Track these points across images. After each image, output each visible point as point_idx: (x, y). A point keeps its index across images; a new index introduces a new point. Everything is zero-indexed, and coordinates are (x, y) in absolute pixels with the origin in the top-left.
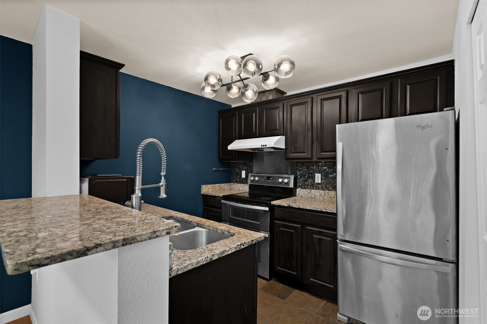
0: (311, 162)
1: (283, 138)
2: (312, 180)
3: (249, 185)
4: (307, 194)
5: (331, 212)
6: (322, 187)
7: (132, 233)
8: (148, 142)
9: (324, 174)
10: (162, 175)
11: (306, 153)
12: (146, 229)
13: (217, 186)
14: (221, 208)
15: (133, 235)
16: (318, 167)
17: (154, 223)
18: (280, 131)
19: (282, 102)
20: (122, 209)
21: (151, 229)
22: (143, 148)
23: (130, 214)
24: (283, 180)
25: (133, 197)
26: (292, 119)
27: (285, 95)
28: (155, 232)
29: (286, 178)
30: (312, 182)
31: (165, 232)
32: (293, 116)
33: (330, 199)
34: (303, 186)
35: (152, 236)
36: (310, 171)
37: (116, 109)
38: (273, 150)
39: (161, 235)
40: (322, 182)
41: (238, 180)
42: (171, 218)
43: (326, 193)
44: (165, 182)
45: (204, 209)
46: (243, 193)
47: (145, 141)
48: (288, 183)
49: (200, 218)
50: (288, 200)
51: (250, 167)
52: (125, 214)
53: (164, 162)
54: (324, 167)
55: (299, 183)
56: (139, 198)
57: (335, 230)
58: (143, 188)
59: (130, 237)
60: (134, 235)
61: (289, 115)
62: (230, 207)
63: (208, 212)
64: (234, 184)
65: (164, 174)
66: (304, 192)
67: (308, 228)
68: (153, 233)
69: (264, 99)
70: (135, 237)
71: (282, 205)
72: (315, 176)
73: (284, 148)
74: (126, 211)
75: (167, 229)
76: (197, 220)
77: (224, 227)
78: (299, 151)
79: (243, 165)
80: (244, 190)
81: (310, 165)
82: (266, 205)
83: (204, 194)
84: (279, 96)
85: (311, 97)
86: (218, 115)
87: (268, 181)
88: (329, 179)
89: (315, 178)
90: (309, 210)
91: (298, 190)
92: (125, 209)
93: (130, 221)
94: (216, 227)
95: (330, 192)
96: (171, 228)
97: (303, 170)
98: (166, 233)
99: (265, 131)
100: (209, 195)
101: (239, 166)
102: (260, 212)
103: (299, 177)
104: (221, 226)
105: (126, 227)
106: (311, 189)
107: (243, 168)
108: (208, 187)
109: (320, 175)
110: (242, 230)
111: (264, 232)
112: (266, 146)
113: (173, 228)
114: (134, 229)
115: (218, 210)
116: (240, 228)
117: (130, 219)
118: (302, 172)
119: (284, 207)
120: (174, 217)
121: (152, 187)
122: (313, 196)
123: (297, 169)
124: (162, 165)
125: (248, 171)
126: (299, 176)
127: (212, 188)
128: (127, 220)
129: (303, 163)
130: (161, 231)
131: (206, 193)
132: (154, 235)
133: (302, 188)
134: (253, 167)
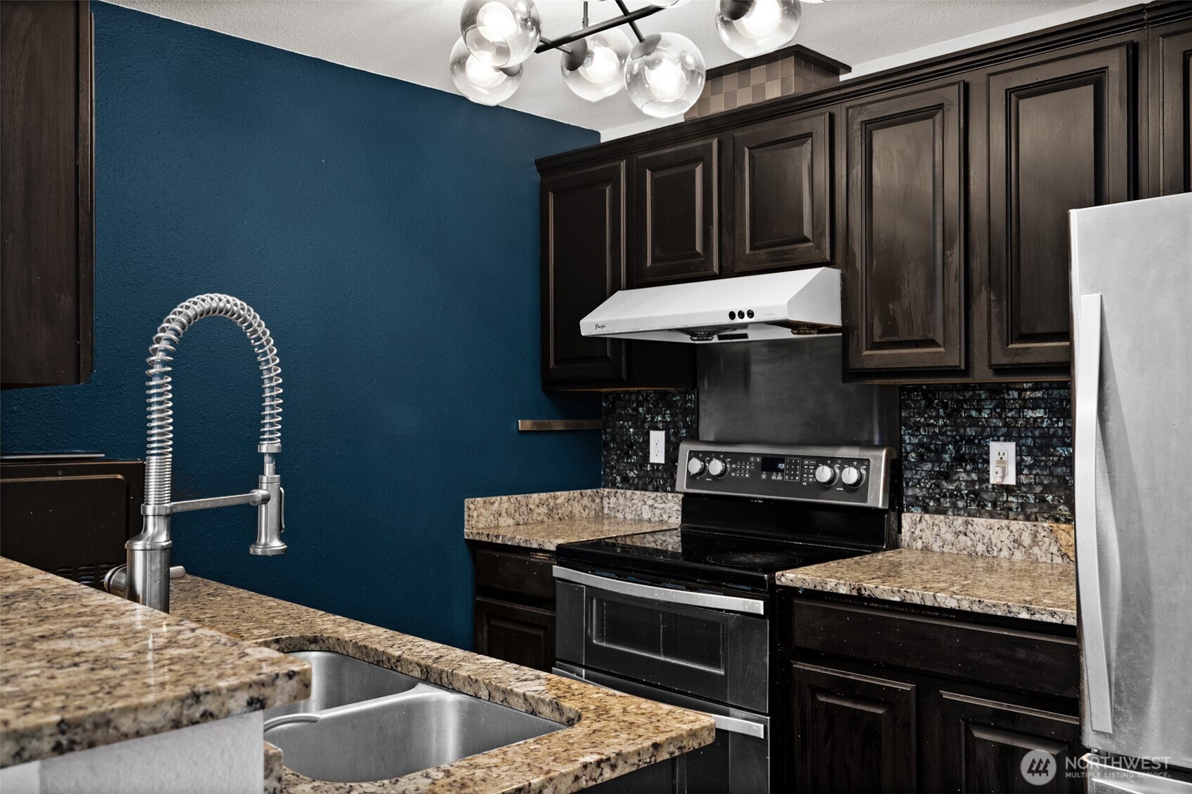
0: (966, 387)
1: (832, 276)
2: (973, 470)
3: (681, 496)
4: (949, 537)
5: (1054, 621)
6: (1023, 506)
7: (99, 702)
8: (198, 308)
9: (1030, 442)
10: (263, 454)
11: (939, 346)
12: (163, 684)
13: (537, 501)
14: (550, 603)
15: (102, 709)
16: (1003, 409)
17: (201, 660)
18: (818, 247)
19: (827, 109)
20: (85, 601)
21: (183, 685)
22: (174, 337)
23: (111, 622)
24: (837, 471)
25: (133, 551)
26: (874, 190)
27: (843, 78)
28: (196, 697)
29: (848, 462)
30: (973, 482)
31: (243, 697)
32: (876, 172)
33: (1058, 560)
34: (931, 498)
35: (185, 712)
36: (962, 431)
37: (77, 167)
38: (786, 334)
39: (224, 712)
40: (1024, 479)
41: (631, 474)
42: (313, 646)
43: (1043, 533)
44: (276, 484)
45: (478, 608)
46: (654, 532)
47: (187, 307)
48: (858, 488)
49: (440, 645)
50: (856, 566)
51: (686, 412)
52: (92, 620)
53: (272, 398)
54: (1029, 408)
55: (914, 486)
56: (158, 552)
57: (1074, 705)
58: (179, 509)
59: (90, 716)
60: (106, 707)
61: (857, 171)
62: (589, 599)
63: (493, 622)
64: (614, 490)
65: (275, 451)
66: (936, 529)
67: (947, 695)
68: (189, 701)
69: (744, 99)
70: (112, 716)
71: (828, 588)
72: (988, 454)
73: (837, 322)
74: (99, 611)
75: (250, 686)
76: (424, 654)
77: (541, 684)
78: (907, 338)
79: (656, 406)
80: (661, 522)
81: (965, 401)
82: (752, 591)
83: (477, 538)
84: (816, 82)
85: (958, 83)
86: (537, 177)
87: (769, 477)
88: (1056, 464)
89: (987, 462)
90: (952, 611)
91: (909, 520)
92: (96, 603)
93: (104, 650)
94: (503, 686)
95: (1063, 526)
96: (269, 680)
97: (932, 425)
98: (245, 703)
99: (751, 249)
100: (500, 541)
101: (636, 410)
102: (726, 619)
103: (912, 457)
104: (525, 680)
105: (80, 674)
106: (969, 515)
107: (653, 418)
108: (496, 505)
109: (1010, 447)
110: (617, 700)
111: (744, 714)
112: (751, 314)
113: (279, 682)
114: (112, 684)
115: (540, 611)
116: (612, 691)
117: (107, 642)
118: (928, 436)
119: (834, 597)
120: (328, 638)
121: (220, 504)
122: (980, 548)
123: (903, 422)
124: (263, 409)
125: (676, 434)
126: (913, 455)
127: (512, 510)
128: (94, 646)
129: (929, 394)
130: (224, 692)
131: (485, 532)
132: (192, 710)
133: (926, 510)
134: (702, 414)
